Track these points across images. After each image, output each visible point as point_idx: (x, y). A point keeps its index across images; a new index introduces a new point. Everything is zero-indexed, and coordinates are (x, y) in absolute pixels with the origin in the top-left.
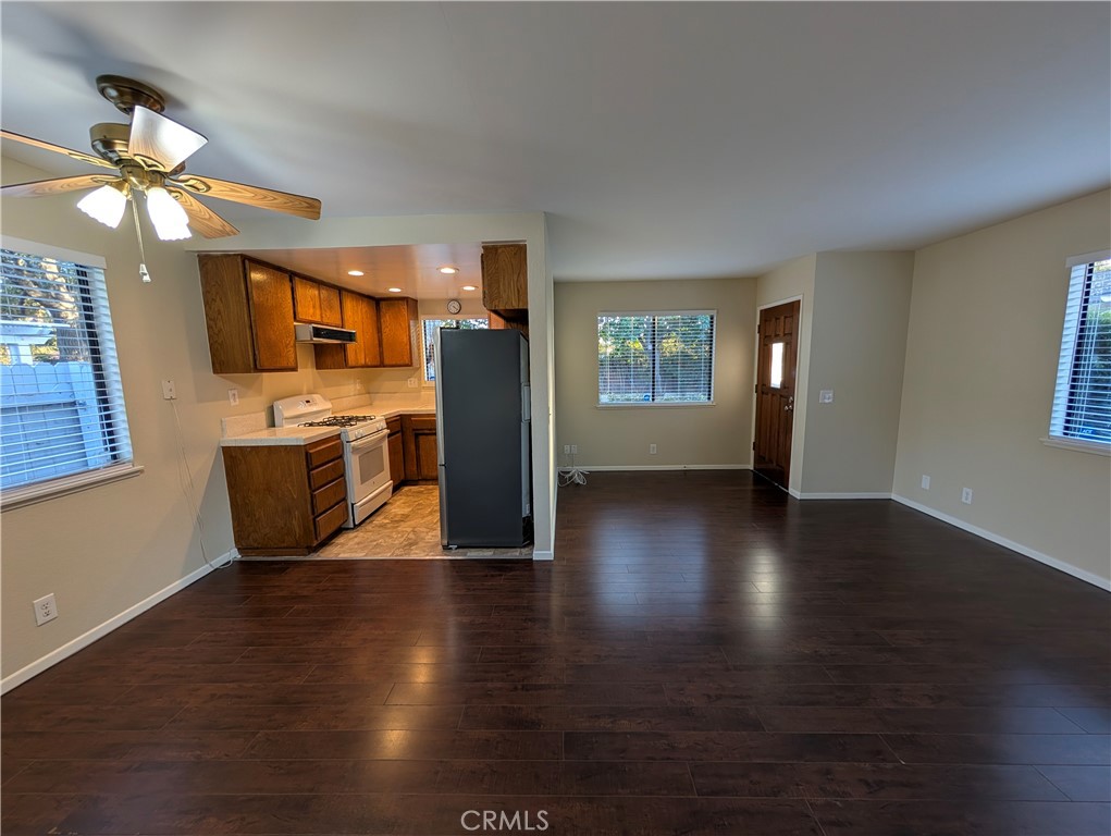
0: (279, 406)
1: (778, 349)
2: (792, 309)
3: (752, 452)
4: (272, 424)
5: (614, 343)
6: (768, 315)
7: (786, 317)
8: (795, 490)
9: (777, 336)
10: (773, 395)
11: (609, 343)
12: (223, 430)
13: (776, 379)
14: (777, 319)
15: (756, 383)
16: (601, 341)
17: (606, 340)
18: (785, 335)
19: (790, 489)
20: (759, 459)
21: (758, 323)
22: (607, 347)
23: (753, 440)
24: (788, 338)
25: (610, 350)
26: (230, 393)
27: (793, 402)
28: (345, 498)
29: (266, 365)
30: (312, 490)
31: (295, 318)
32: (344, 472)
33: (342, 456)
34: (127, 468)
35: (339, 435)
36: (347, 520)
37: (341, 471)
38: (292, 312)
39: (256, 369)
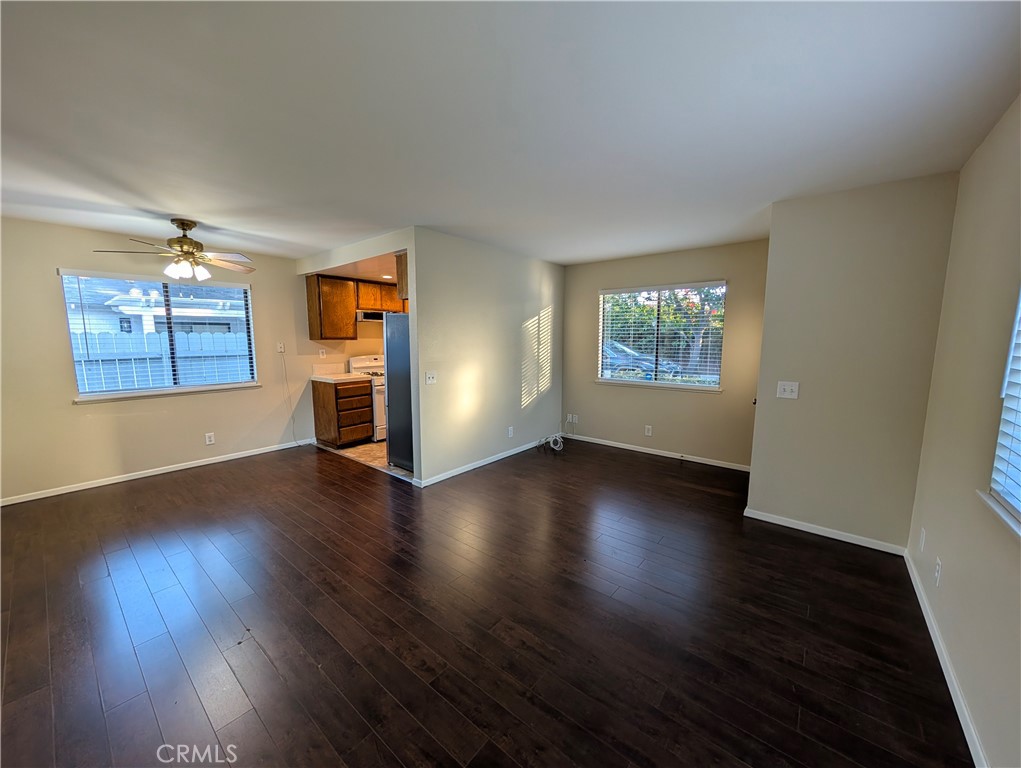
0: (352, 360)
4: (348, 371)
12: (313, 371)
26: (320, 351)
28: (372, 421)
29: (328, 335)
30: (338, 411)
31: (358, 308)
32: (371, 405)
33: (371, 394)
34: (254, 384)
35: (370, 381)
36: (373, 435)
37: (368, 404)
38: (354, 304)
39: (322, 338)
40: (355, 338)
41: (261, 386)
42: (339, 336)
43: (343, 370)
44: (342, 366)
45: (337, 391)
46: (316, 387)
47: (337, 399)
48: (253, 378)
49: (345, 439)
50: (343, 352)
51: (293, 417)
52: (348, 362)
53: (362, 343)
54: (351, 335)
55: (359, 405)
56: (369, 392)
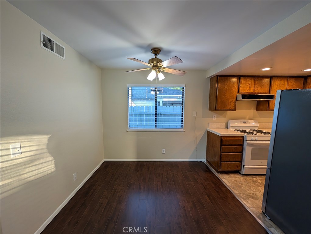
0: (230, 122)
4: (227, 127)
12: (208, 126)
26: (213, 116)
28: (241, 161)
29: (219, 109)
30: (221, 152)
31: (238, 92)
32: (242, 152)
33: (242, 145)
34: (182, 130)
35: (243, 137)
36: (240, 170)
37: (240, 150)
38: (236, 90)
39: (216, 110)
40: (234, 110)
41: (185, 131)
42: (225, 109)
43: (224, 127)
44: (224, 125)
45: (222, 141)
46: (210, 135)
47: (221, 145)
48: (182, 127)
49: (223, 169)
50: (225, 117)
51: (197, 148)
52: (228, 122)
53: (238, 112)
54: (232, 108)
55: (234, 151)
56: (241, 143)
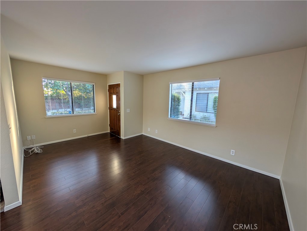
1: (114, 97)
2: (118, 86)
3: (109, 127)
5: (52, 91)
6: (111, 86)
7: (116, 88)
8: (123, 137)
9: (114, 93)
10: (114, 110)
11: (49, 90)
13: (115, 106)
14: (113, 88)
15: (108, 107)
16: (45, 89)
17: (48, 89)
18: (116, 93)
19: (121, 137)
20: (111, 129)
21: (108, 89)
22: (48, 92)
23: (109, 124)
24: (117, 94)
25: (50, 93)
27: (120, 112)
